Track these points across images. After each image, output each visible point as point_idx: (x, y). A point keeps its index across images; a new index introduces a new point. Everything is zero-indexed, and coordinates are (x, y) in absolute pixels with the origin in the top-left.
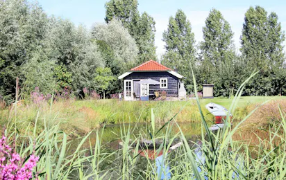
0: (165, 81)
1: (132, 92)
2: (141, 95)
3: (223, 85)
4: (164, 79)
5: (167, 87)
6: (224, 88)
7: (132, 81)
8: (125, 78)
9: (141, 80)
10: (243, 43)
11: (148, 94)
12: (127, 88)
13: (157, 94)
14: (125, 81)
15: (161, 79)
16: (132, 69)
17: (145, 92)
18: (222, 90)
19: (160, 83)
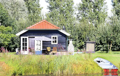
0: (56, 38)
1: (28, 47)
2: (36, 50)
3: (101, 42)
4: (54, 37)
5: (57, 43)
6: (102, 44)
7: (27, 37)
8: (21, 35)
9: (36, 37)
10: (114, 5)
11: (42, 49)
12: (23, 44)
13: (49, 49)
14: (22, 38)
15: (52, 37)
16: (28, 28)
17: (38, 48)
18: (100, 46)
19: (52, 40)
